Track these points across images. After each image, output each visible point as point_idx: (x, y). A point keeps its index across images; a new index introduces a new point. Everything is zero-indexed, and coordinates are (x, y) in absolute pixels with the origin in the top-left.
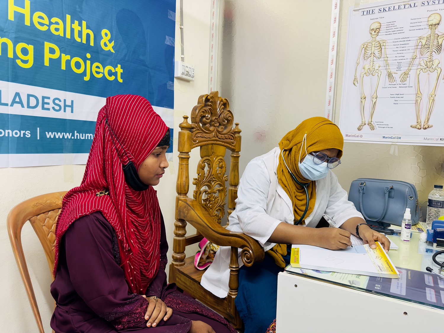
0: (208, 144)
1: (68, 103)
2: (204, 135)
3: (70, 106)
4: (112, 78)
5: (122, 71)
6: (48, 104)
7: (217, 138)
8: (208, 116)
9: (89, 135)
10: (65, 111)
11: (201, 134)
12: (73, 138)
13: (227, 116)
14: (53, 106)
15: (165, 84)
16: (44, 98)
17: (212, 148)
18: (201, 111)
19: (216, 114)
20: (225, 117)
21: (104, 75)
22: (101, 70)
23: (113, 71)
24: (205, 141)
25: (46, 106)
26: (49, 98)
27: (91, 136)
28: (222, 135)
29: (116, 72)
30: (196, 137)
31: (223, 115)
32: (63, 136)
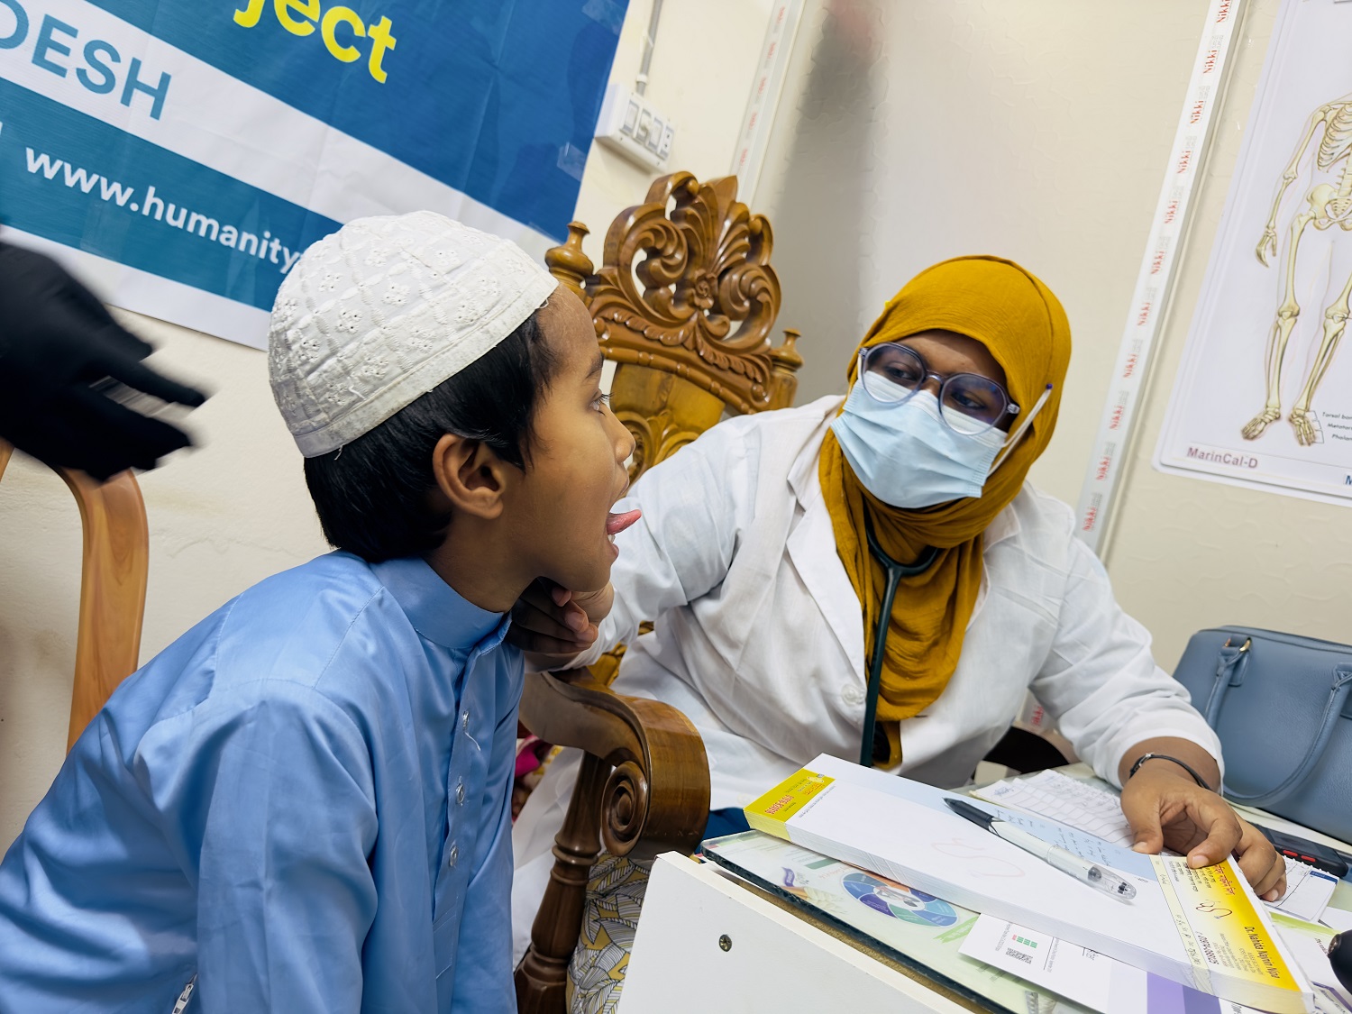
0: (649, 365)
1: (149, 77)
2: (642, 322)
3: (153, 89)
4: (350, 55)
5: (391, 43)
6: (65, 51)
7: (693, 356)
8: (672, 256)
9: (205, 222)
10: (126, 99)
11: (630, 314)
12: (134, 207)
13: (753, 286)
14: (82, 67)
15: (552, 150)
16: (50, 23)
17: (663, 387)
18: (646, 226)
19: (708, 263)
20: (743, 283)
21: (318, 32)
22: (312, 10)
23: (359, 29)
24: (640, 348)
25: (52, 56)
26: (72, 32)
27: (210, 228)
28: (717, 353)
29: (370, 41)
30: (606, 320)
31: (736, 277)
32: (97, 186)
